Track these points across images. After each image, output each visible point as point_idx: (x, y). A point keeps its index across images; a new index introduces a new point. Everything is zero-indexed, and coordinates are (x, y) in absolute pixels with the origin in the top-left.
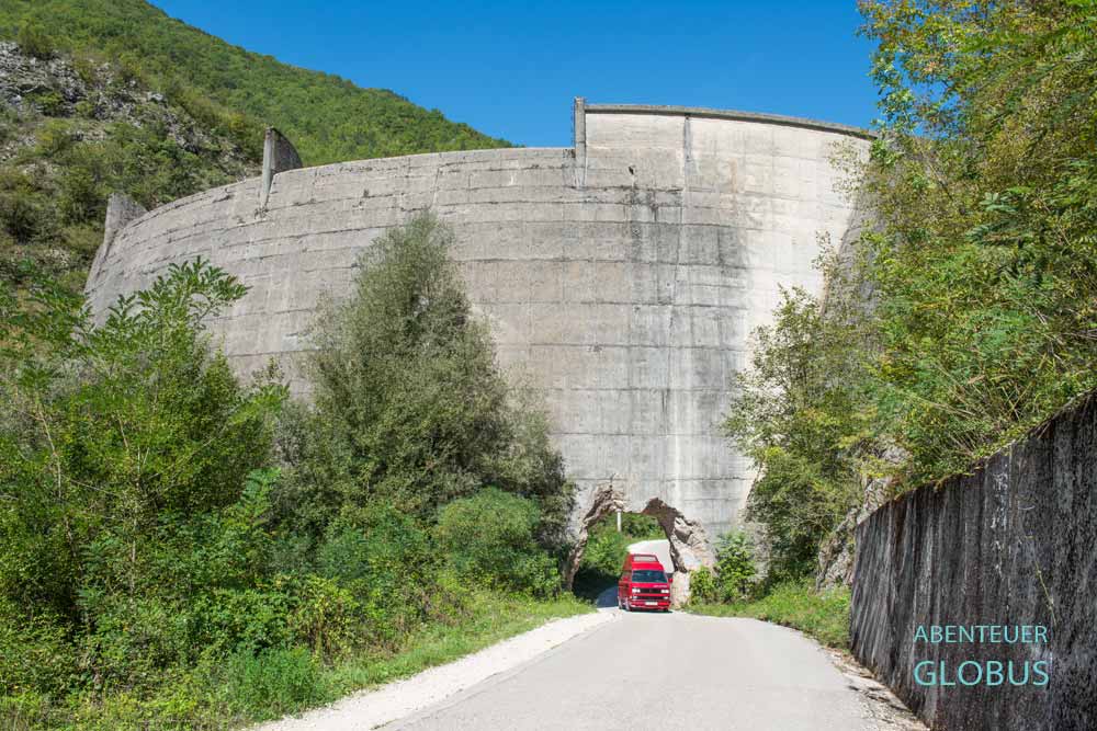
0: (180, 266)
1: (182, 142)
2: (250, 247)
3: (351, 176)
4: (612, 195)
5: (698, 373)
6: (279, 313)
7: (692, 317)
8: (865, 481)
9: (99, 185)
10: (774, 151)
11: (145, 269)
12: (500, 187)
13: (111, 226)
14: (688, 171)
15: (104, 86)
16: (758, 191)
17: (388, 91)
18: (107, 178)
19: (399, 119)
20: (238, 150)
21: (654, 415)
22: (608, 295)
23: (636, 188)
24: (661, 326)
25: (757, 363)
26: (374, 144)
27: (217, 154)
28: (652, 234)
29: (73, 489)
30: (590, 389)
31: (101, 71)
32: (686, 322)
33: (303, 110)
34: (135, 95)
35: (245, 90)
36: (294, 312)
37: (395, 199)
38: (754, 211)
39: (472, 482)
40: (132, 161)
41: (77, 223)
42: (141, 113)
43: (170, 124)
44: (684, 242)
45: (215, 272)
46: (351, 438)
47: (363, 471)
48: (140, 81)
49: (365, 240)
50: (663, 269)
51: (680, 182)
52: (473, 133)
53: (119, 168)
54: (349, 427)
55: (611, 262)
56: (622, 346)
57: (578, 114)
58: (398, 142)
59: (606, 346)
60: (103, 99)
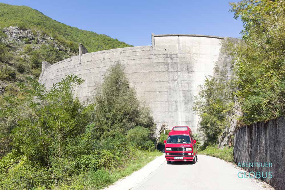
0: (68, 76)
1: (58, 48)
2: (77, 72)
3: (100, 54)
4: (161, 56)
5: (184, 97)
6: (85, 87)
7: (182, 83)
8: (230, 121)
9: (39, 59)
10: (199, 43)
11: (52, 78)
12: (135, 55)
13: (43, 69)
14: (179, 50)
15: (39, 36)
16: (196, 53)
17: (105, 35)
18: (41, 58)
19: (108, 41)
20: (71, 50)
21: (174, 107)
22: (162, 79)
23: (167, 54)
24: (174, 86)
25: (200, 94)
26: (102, 48)
27: (66, 51)
28: (171, 65)
29: (44, 132)
30: (159, 102)
31: (38, 32)
32: (180, 85)
33: (85, 40)
34: (46, 38)
35: (72, 36)
36: (88, 87)
37: (111, 60)
38: (195, 58)
39: (134, 124)
40: (47, 53)
41: (34, 69)
42: (48, 42)
43: (55, 44)
44: (179, 66)
45: (76, 77)
46: (105, 115)
47: (108, 123)
48: (47, 34)
49: (104, 69)
50: (174, 73)
51: (177, 52)
52: (125, 44)
53: (44, 55)
54: (104, 113)
55: (162, 72)
56: (166, 91)
57: (153, 37)
58: (108, 47)
59: (162, 91)
60: (39, 39)
